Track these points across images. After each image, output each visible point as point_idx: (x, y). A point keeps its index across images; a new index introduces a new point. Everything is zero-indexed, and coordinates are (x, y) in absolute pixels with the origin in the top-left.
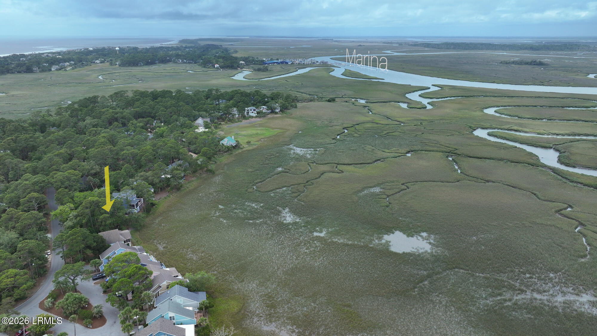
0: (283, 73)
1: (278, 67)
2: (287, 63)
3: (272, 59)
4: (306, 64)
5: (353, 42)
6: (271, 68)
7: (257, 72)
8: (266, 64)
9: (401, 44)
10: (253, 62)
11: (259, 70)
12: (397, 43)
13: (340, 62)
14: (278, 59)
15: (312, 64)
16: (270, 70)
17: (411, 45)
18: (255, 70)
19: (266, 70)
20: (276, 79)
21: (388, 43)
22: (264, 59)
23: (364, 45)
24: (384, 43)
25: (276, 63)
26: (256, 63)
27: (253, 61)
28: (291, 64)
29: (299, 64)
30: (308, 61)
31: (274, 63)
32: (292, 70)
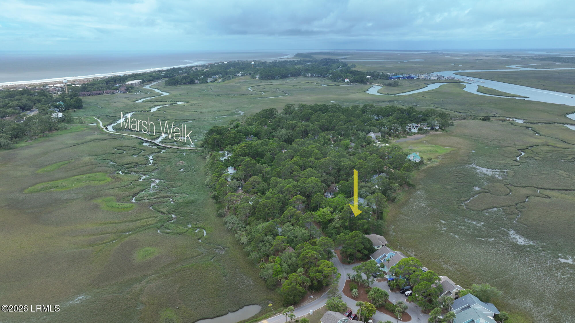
0: (416, 89)
1: (405, 82)
2: (412, 78)
3: (396, 74)
4: (432, 79)
5: (467, 55)
6: (401, 83)
7: (388, 87)
8: (392, 78)
9: (523, 58)
10: (379, 77)
11: (390, 85)
12: (518, 57)
13: (468, 78)
14: (402, 74)
15: (439, 80)
16: (400, 85)
17: (537, 59)
18: (385, 85)
19: (395, 85)
20: (412, 94)
21: (508, 57)
22: (388, 74)
23: (482, 59)
24: (502, 56)
25: (402, 77)
26: (382, 77)
27: (379, 75)
28: (417, 79)
29: (425, 79)
30: (434, 75)
31: (399, 78)
32: (422, 86)
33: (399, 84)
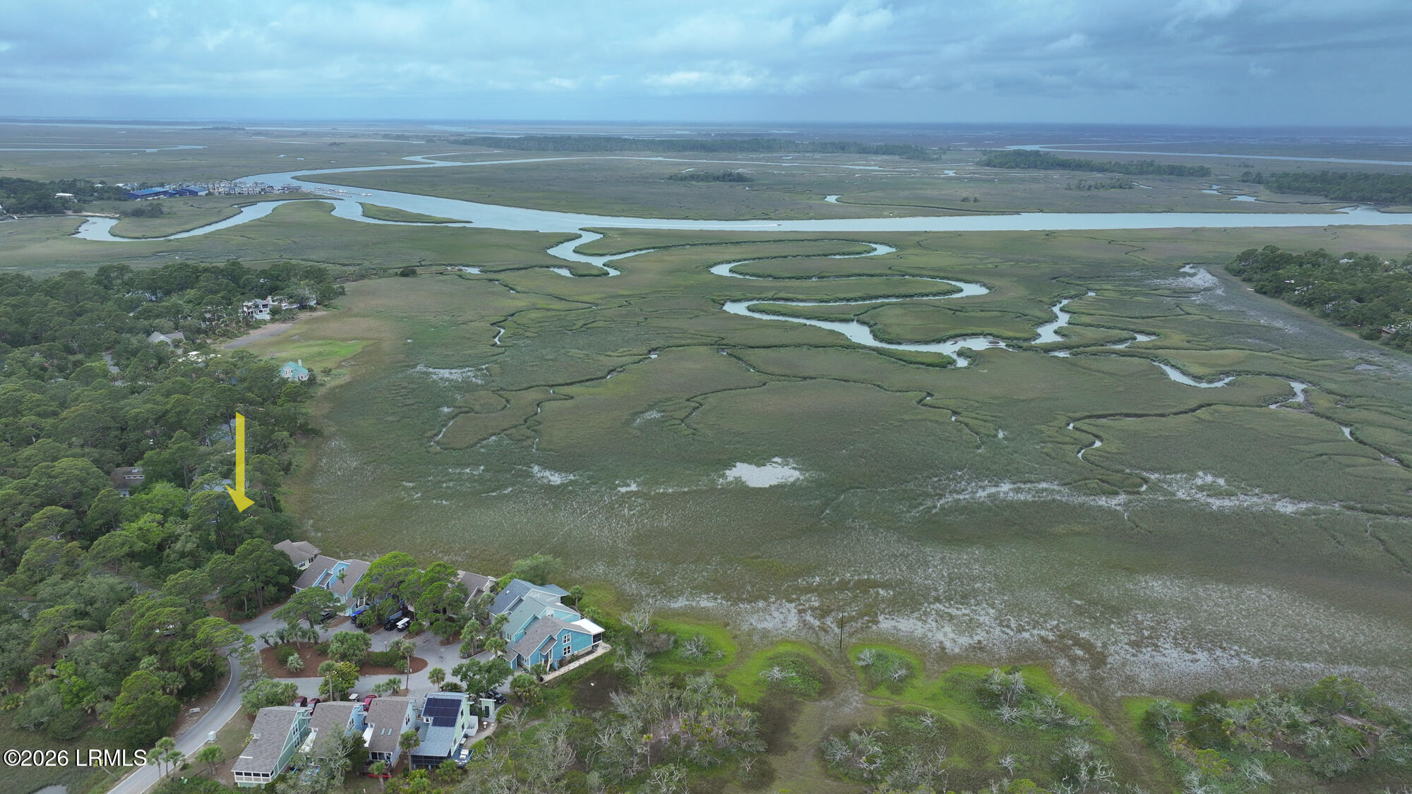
0: (216, 219)
1: (179, 204)
2: (194, 193)
3: (143, 186)
4: (246, 193)
5: (304, 134)
6: (171, 207)
7: (135, 219)
8: (136, 197)
9: (430, 140)
10: (95, 194)
11: (138, 213)
12: (418, 137)
13: (332, 187)
14: (162, 185)
15: (264, 194)
16: (169, 214)
17: (456, 142)
18: (125, 214)
19: (155, 212)
21: (398, 137)
22: (121, 185)
23: (344, 144)
24: (386, 136)
25: (165, 193)
26: (106, 195)
27: (94, 189)
28: (207, 195)
29: (227, 194)
30: (248, 183)
31: (157, 194)
32: (228, 211)
33: (165, 209)
